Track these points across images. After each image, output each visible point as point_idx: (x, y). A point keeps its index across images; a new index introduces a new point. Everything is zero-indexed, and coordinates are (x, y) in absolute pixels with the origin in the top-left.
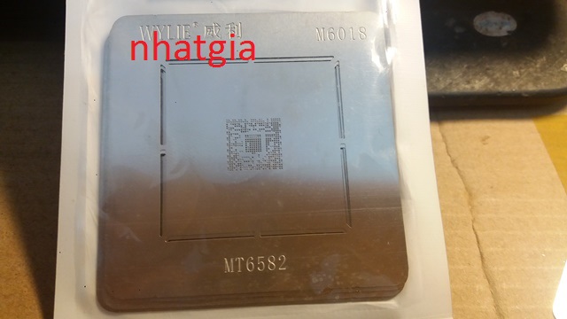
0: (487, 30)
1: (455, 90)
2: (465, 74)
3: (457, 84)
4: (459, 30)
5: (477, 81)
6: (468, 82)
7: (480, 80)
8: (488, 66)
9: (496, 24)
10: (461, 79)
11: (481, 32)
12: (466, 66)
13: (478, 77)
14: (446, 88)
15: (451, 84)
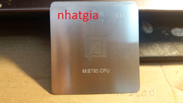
0: (176, 34)
1: (166, 55)
2: (170, 49)
3: (167, 53)
4: (166, 34)
5: (174, 52)
6: (171, 52)
7: (175, 51)
8: (177, 47)
9: (179, 32)
10: (168, 51)
11: (174, 35)
12: (170, 47)
13: (174, 50)
14: (163, 54)
15: (165, 53)
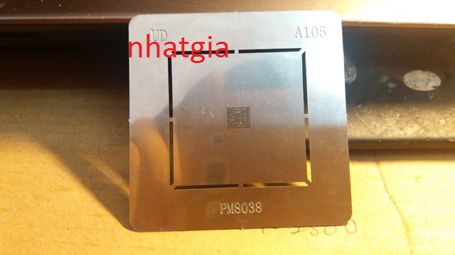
0: (415, 85)
1: (390, 136)
2: (398, 122)
3: (392, 131)
5: (409, 128)
6: (402, 129)
9: (423, 80)
10: (395, 127)
11: (410, 87)
13: (410, 124)
14: (382, 134)
